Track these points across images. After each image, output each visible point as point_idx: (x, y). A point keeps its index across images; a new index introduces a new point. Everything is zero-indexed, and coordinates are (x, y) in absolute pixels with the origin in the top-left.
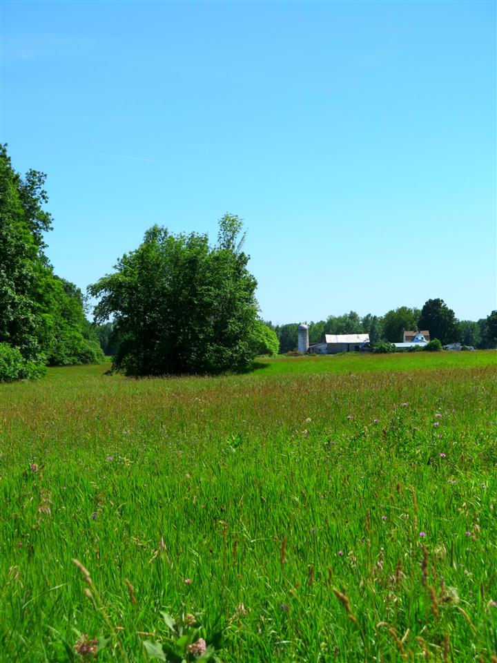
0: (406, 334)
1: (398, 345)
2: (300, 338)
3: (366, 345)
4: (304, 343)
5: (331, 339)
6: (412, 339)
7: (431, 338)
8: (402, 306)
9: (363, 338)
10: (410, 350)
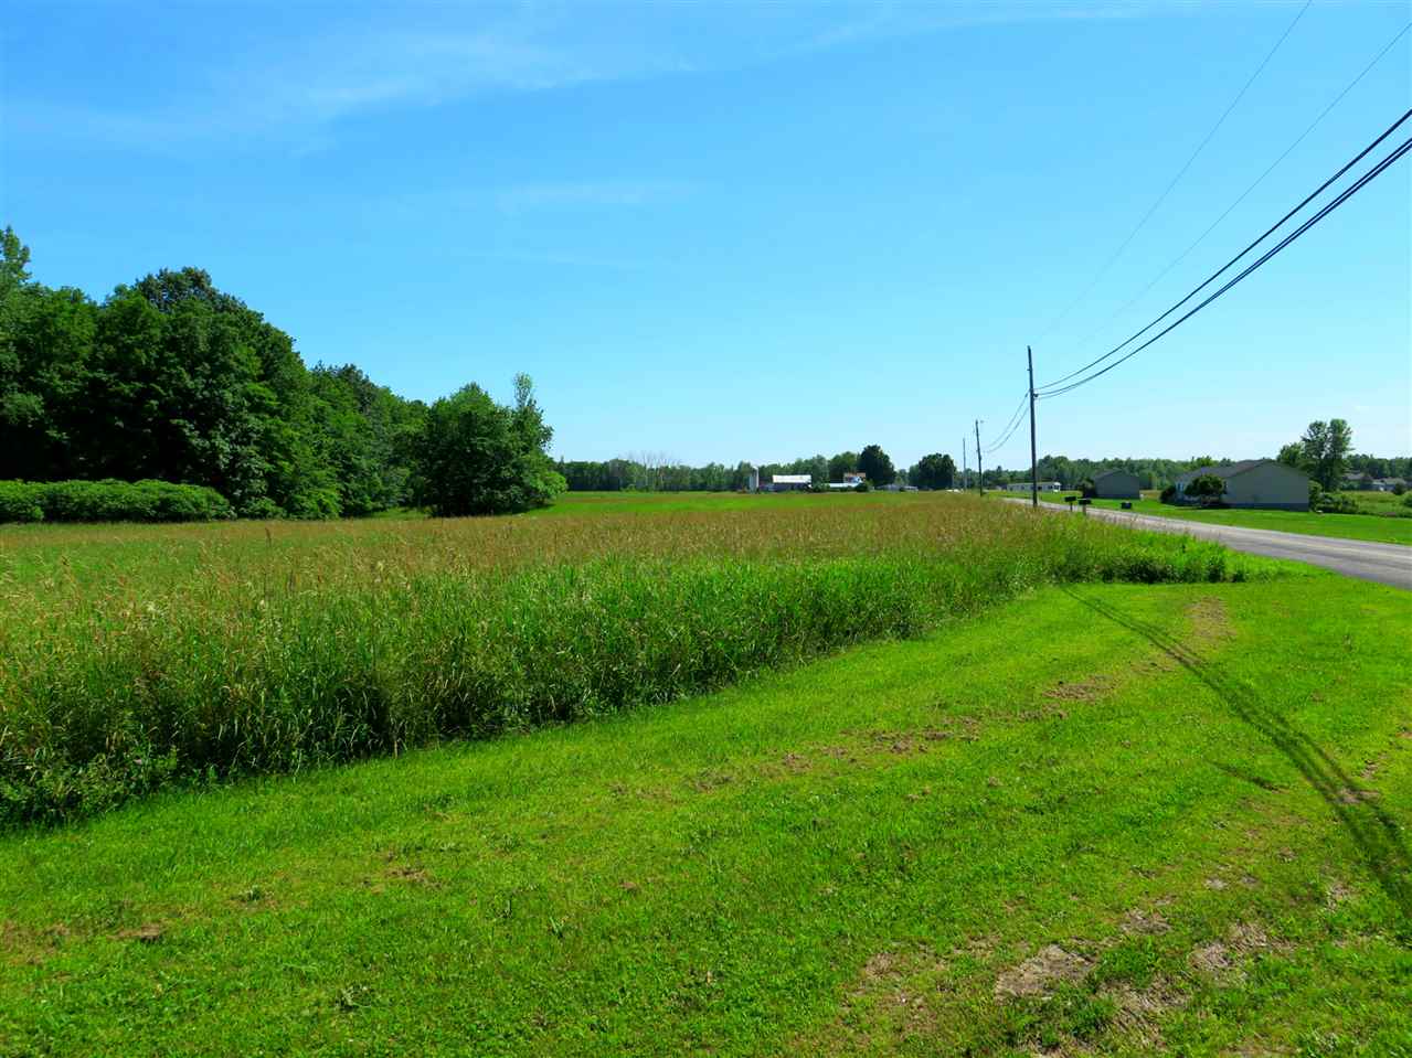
0: (846, 475)
1: (832, 485)
2: (751, 480)
3: (806, 485)
4: (754, 483)
6: (850, 480)
7: (868, 479)
8: (845, 451)
9: (806, 479)
10: (843, 490)
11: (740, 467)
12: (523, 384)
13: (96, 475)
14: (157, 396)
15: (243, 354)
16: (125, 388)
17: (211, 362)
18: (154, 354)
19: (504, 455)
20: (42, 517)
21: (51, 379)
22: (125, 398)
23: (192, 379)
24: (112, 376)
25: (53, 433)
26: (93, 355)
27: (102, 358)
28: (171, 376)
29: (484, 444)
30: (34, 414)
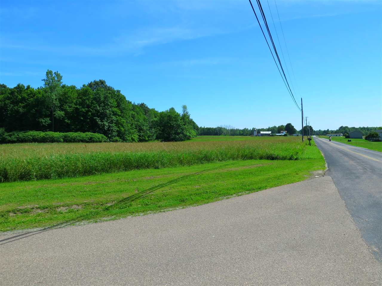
0: (281, 131)
1: (277, 134)
3: (269, 134)
4: (255, 133)
5: (262, 132)
6: (282, 133)
7: (288, 133)
8: (281, 125)
9: (270, 132)
10: (280, 135)
11: (253, 129)
12: (185, 108)
13: (76, 131)
14: (91, 112)
15: (112, 102)
16: (83, 110)
17: (104, 103)
18: (90, 101)
19: (179, 126)
20: (63, 141)
21: (66, 108)
22: (84, 112)
23: (99, 107)
24: (80, 107)
25: (66, 121)
26: (76, 102)
27: (78, 102)
28: (94, 107)
29: (173, 123)
30: (62, 116)
